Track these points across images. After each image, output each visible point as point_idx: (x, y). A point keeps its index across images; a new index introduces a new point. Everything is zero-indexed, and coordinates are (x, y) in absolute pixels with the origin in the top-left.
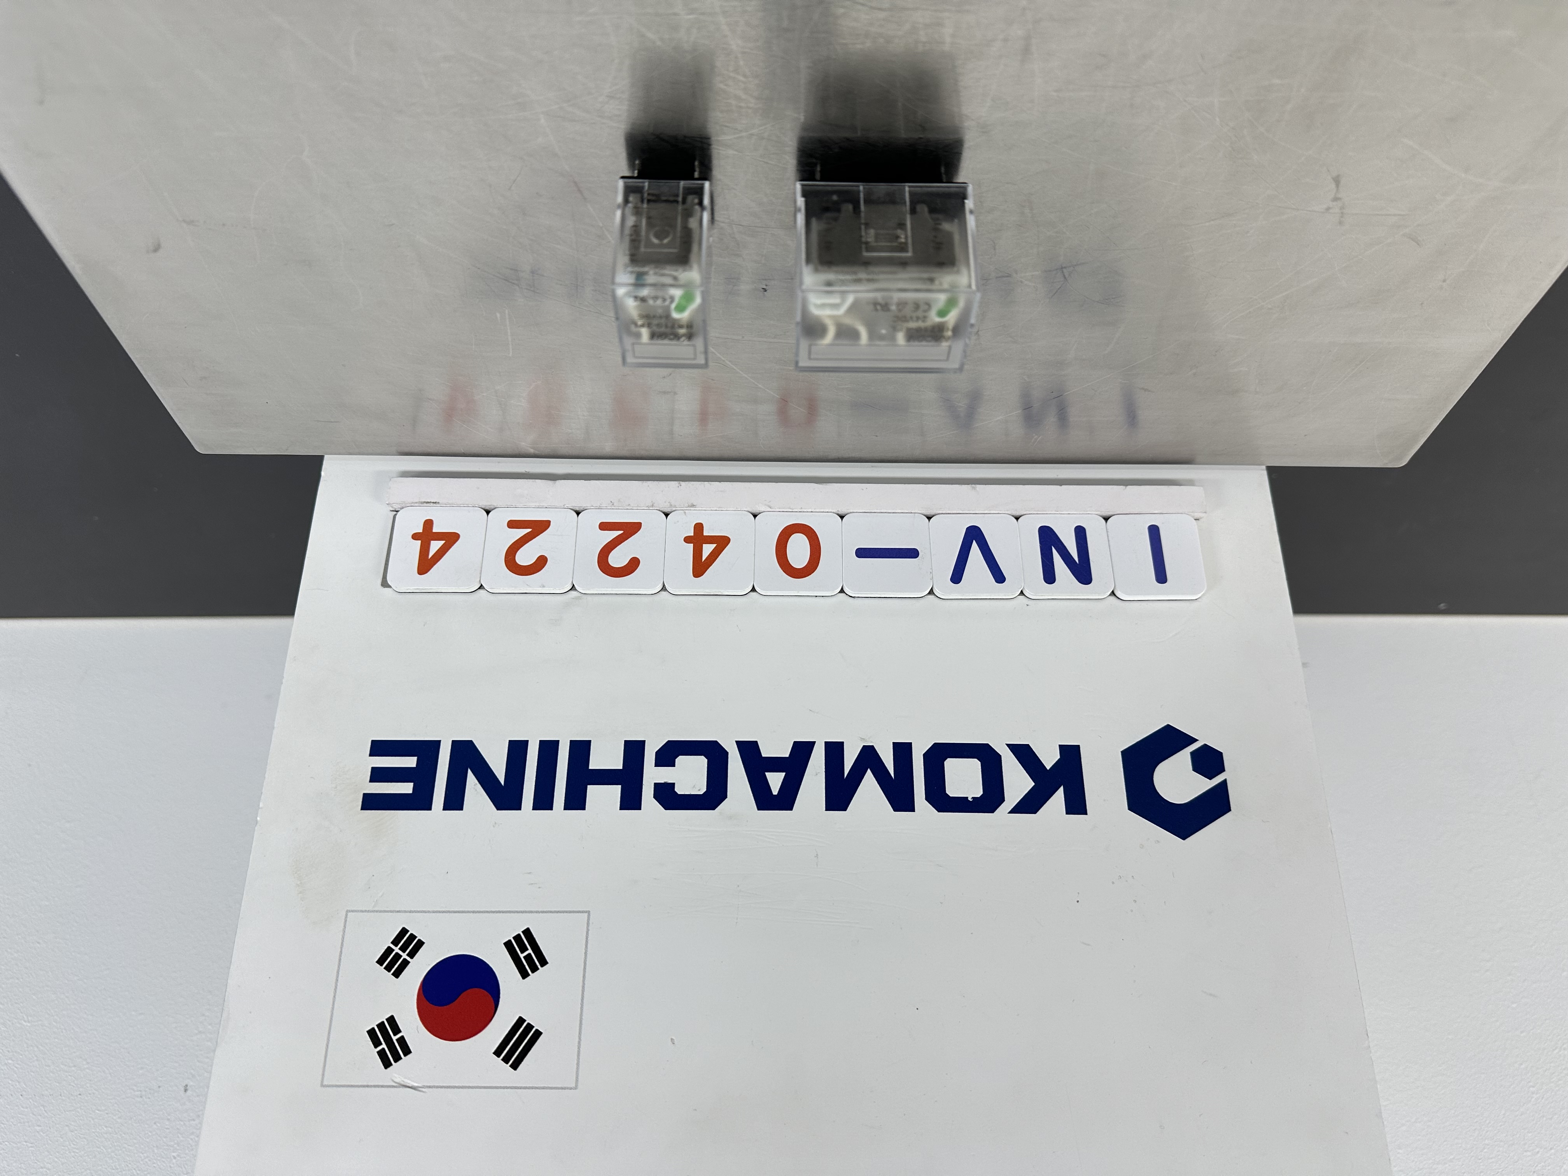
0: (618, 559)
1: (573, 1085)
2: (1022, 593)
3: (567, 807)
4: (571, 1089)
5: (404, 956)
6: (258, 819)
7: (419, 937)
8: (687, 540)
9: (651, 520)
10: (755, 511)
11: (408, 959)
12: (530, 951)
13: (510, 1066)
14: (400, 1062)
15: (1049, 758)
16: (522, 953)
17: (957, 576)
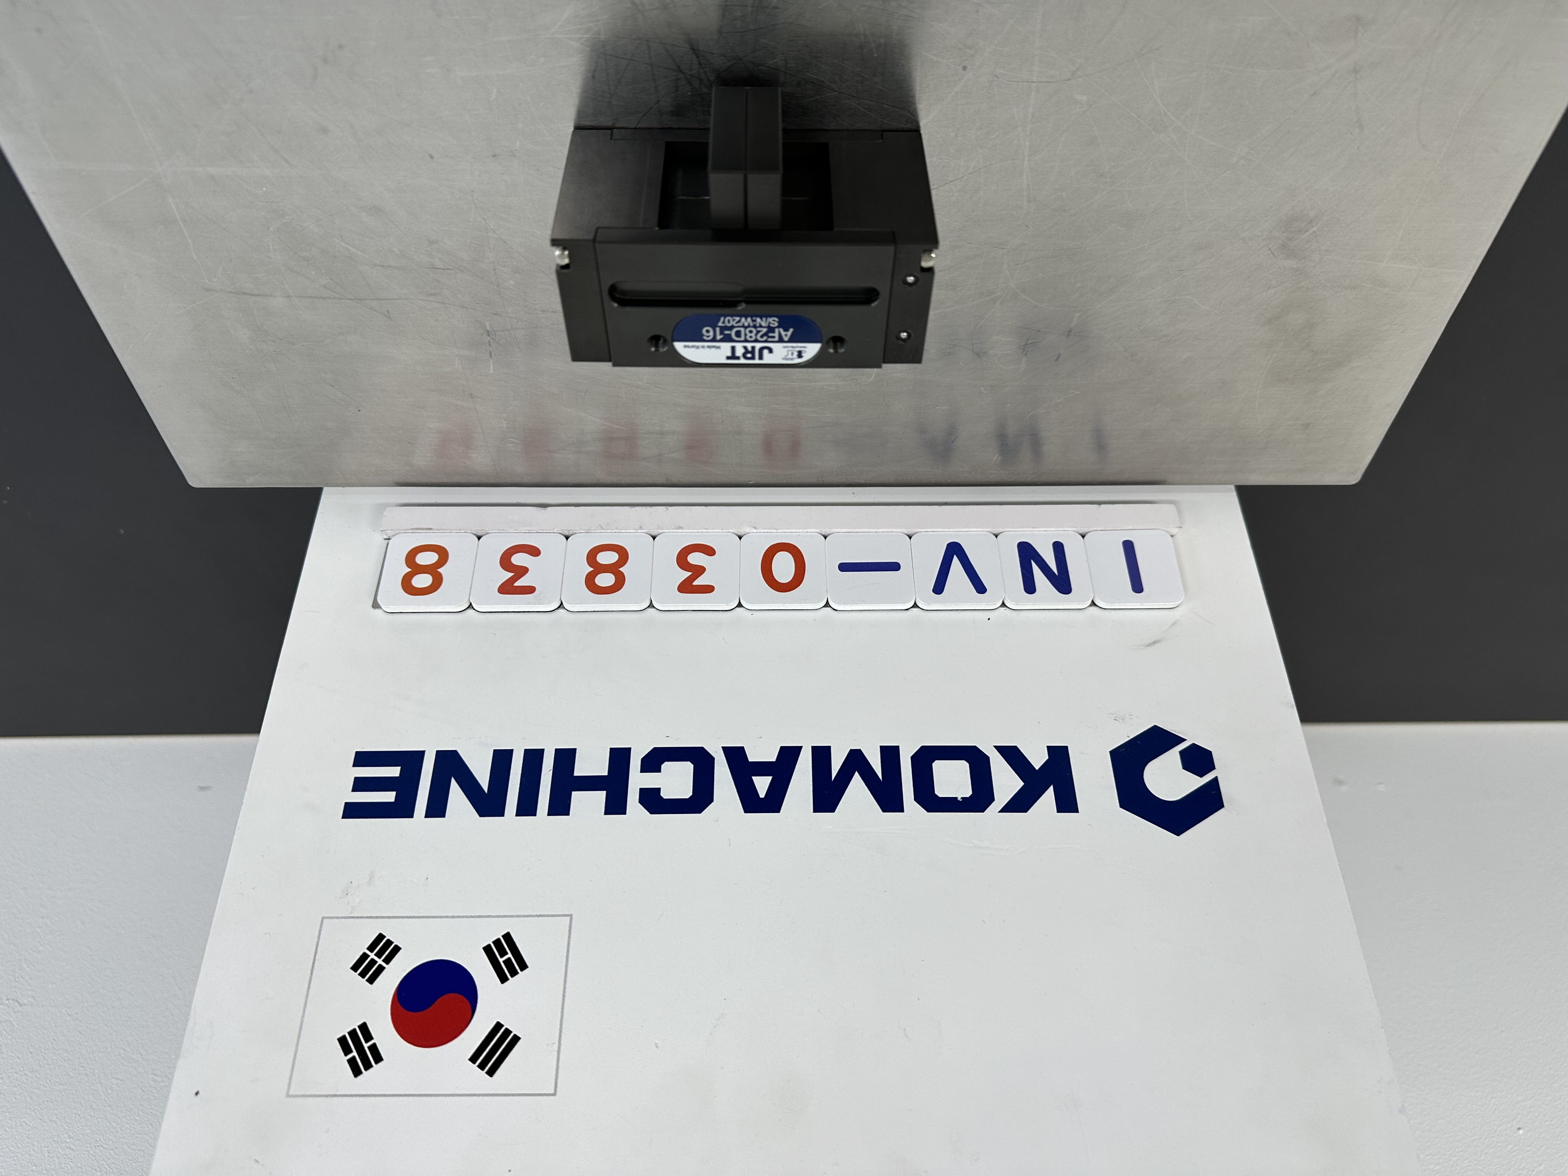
1: (551, 1091)
2: (1004, 604)
3: (551, 813)
4: (550, 1095)
5: (380, 961)
7: (396, 942)
10: (739, 534)
11: (384, 964)
12: (510, 955)
13: (487, 1073)
14: (371, 1070)
15: (1037, 758)
16: (501, 957)
17: (939, 588)
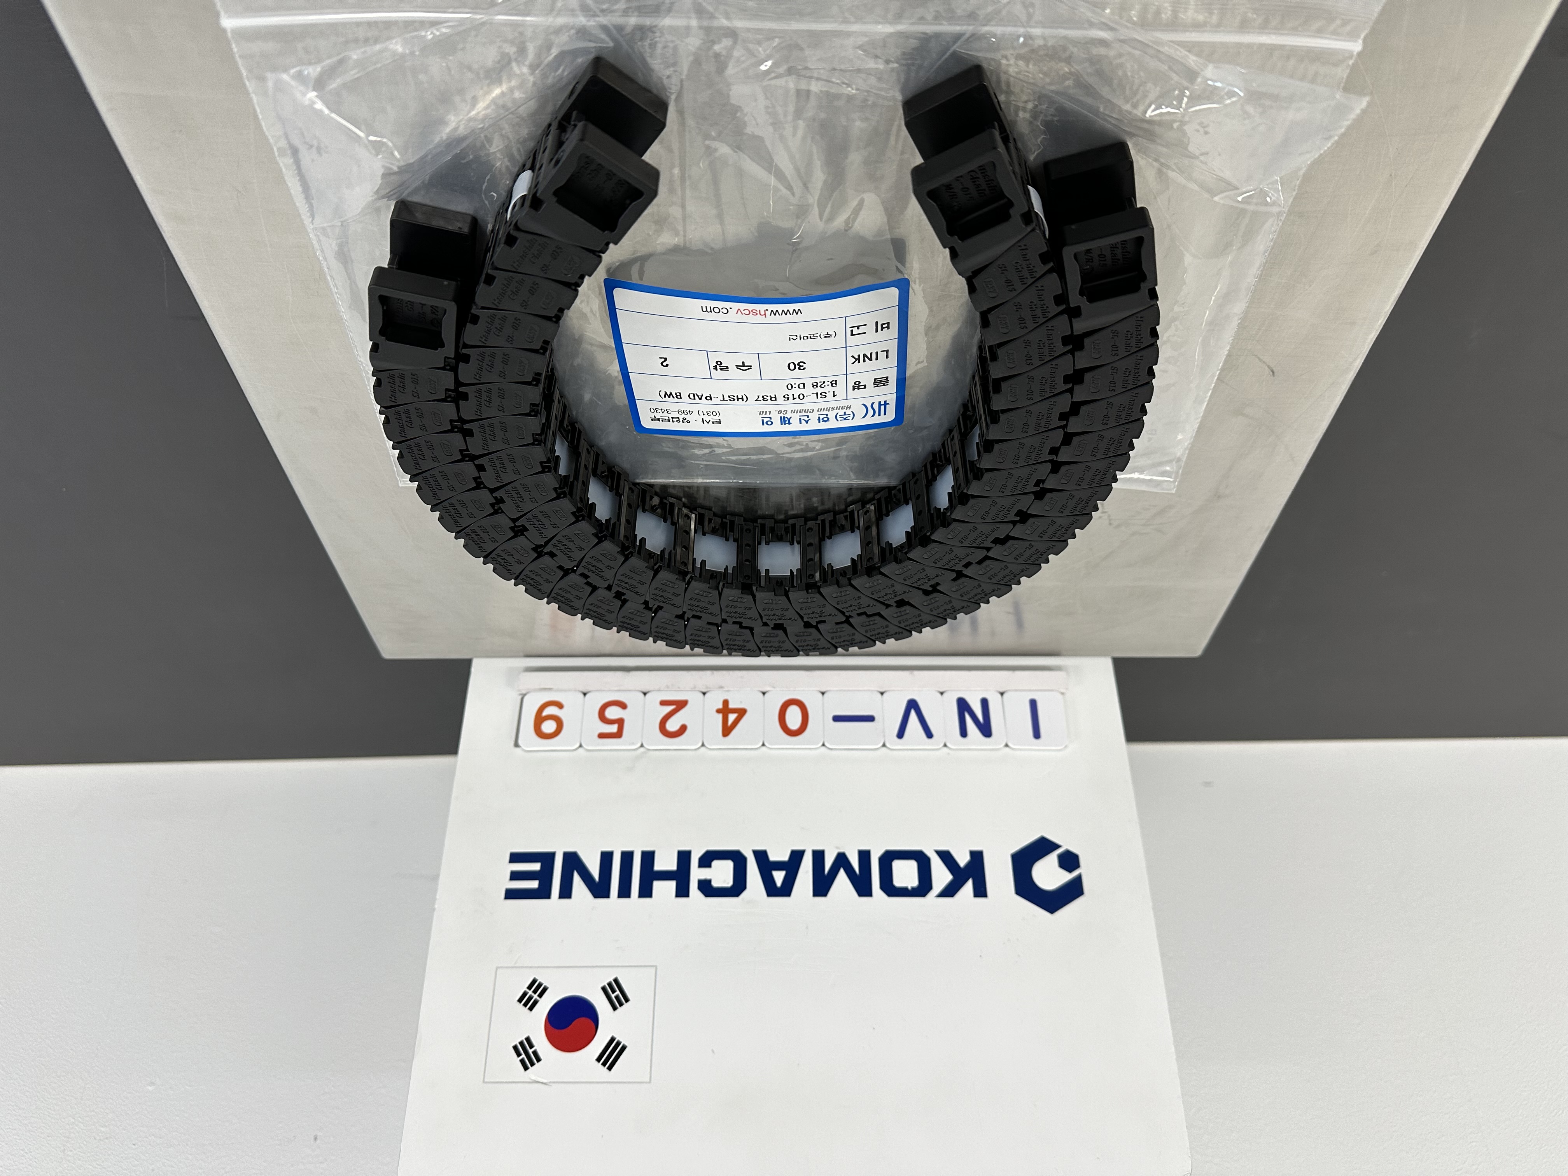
0: (672, 725)
1: (648, 1080)
2: (945, 745)
3: (641, 895)
4: (646, 1083)
5: (536, 996)
6: (436, 906)
7: (545, 984)
8: (718, 711)
9: (693, 698)
10: (764, 690)
11: (538, 998)
12: (618, 992)
13: (608, 1068)
14: (534, 1067)
15: (963, 859)
16: (613, 993)
17: (901, 734)
